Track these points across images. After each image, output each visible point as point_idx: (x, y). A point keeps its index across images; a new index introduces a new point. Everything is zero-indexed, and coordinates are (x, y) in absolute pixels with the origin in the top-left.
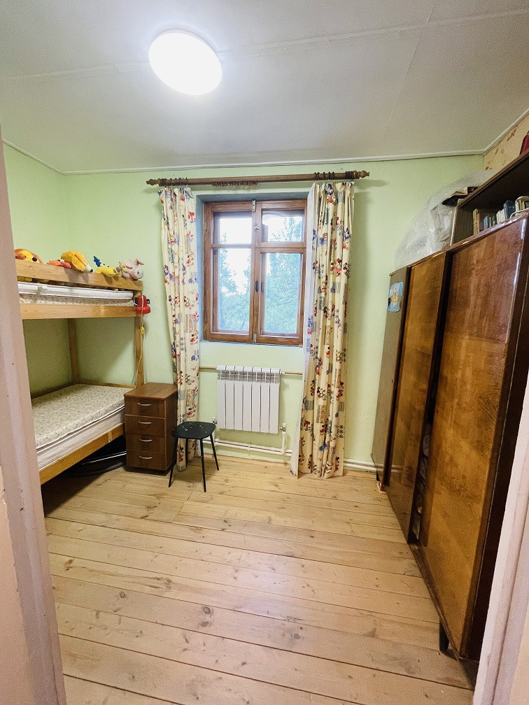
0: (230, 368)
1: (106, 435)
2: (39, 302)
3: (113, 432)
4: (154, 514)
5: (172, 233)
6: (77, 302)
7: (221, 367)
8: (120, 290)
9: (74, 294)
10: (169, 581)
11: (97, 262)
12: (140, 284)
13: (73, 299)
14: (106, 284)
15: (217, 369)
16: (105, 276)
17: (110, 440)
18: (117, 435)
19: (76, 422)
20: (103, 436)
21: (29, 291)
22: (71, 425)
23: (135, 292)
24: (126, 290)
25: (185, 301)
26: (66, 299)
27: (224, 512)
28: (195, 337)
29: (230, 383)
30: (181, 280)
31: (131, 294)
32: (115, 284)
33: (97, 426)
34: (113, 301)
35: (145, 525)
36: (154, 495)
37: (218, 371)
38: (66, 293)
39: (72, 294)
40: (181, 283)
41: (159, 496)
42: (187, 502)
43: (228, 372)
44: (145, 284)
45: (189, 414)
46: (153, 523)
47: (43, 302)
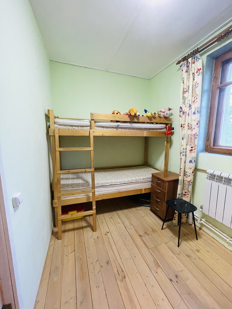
0: (217, 173)
1: (142, 189)
2: (119, 130)
3: (145, 189)
4: (146, 238)
5: (185, 87)
6: (135, 130)
7: (210, 171)
8: (156, 123)
9: (133, 126)
10: (125, 277)
11: (146, 111)
12: (170, 120)
13: (133, 128)
14: (149, 121)
15: (207, 172)
16: (148, 117)
17: (143, 192)
18: (147, 192)
19: (128, 180)
20: (141, 189)
21: (115, 125)
22: (126, 180)
23: (167, 124)
24: (160, 123)
25: (189, 126)
26: (130, 128)
27: (180, 269)
28: (193, 148)
29: (215, 184)
30: (187, 113)
31: (164, 126)
32: (153, 121)
33: (139, 184)
34: (154, 129)
35: (138, 240)
36: (152, 229)
37: (208, 173)
38: (129, 126)
39: (132, 126)
40: (187, 115)
41: (154, 231)
42: (163, 244)
43: (215, 176)
44: (173, 120)
45: (185, 195)
46: (141, 242)
47: (120, 130)
